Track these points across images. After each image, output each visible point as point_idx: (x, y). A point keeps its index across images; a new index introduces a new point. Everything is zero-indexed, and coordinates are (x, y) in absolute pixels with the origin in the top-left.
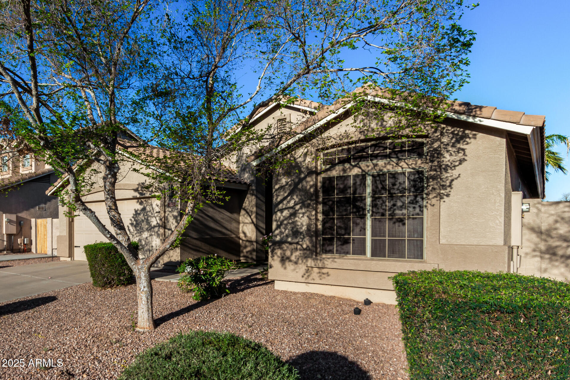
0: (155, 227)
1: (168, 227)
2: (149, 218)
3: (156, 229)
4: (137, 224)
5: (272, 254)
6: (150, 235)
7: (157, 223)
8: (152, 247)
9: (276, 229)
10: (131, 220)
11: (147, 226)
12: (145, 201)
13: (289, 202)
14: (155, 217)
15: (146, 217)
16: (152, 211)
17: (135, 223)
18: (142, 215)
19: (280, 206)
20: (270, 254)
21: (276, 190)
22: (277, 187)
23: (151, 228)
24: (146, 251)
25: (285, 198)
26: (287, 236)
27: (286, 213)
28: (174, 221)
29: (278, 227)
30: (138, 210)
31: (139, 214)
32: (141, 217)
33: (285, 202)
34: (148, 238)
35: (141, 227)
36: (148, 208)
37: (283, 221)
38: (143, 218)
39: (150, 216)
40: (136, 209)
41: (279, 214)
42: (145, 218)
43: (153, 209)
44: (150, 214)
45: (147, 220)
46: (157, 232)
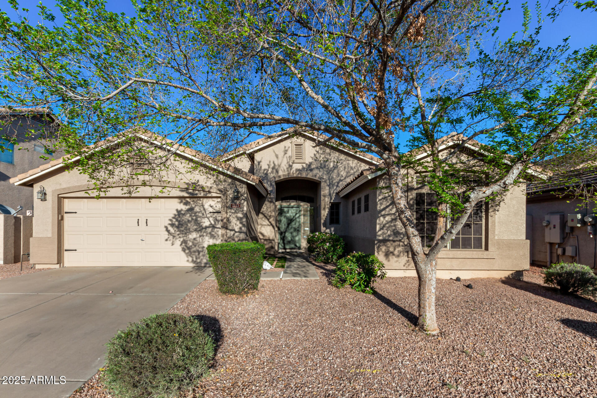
0: (206, 227)
1: (230, 228)
2: (199, 219)
3: (209, 230)
4: (179, 224)
5: (378, 249)
6: (200, 236)
7: (211, 224)
8: (204, 247)
9: (380, 230)
10: (171, 220)
11: (195, 227)
12: (193, 201)
13: (391, 210)
14: (208, 218)
15: (194, 218)
16: (203, 212)
17: (177, 223)
18: (188, 215)
19: (383, 213)
20: (376, 249)
21: (380, 200)
22: (380, 198)
23: (201, 229)
24: (194, 252)
25: (387, 207)
26: (389, 236)
27: (388, 218)
28: (238, 223)
29: (381, 229)
30: (182, 210)
31: (184, 215)
32: (188, 217)
33: (387, 210)
34: (198, 239)
35: (186, 227)
36: (197, 209)
37: (386, 224)
38: (190, 219)
39: (200, 217)
40: (179, 209)
41: (382, 218)
42: (192, 219)
43: (204, 209)
44: (200, 215)
45: (196, 220)
46: (210, 233)
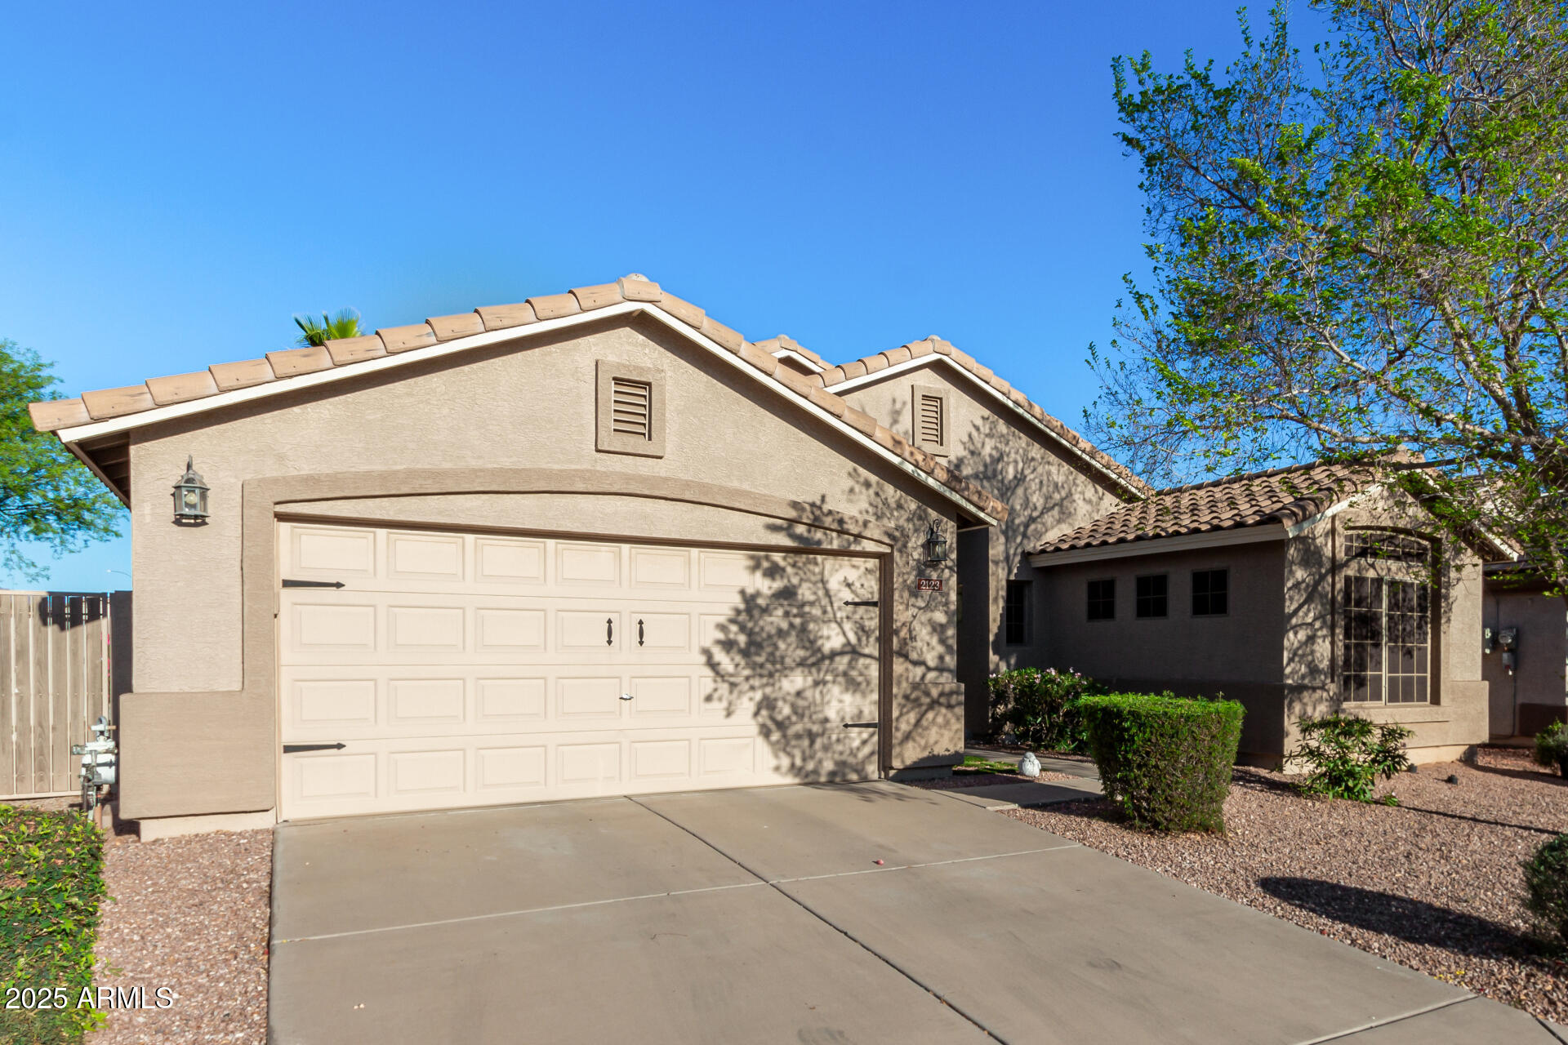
0: (833, 655)
1: (914, 656)
2: (811, 626)
3: (842, 662)
4: (750, 643)
5: (1289, 710)
6: (816, 683)
7: (849, 643)
8: (826, 720)
9: (1288, 664)
10: (722, 628)
11: (801, 653)
12: (794, 565)
13: (1306, 614)
14: (840, 625)
15: (797, 621)
16: (825, 601)
17: (742, 639)
18: (780, 612)
19: (1294, 621)
20: (1286, 710)
21: (1289, 589)
22: (1289, 584)
23: (816, 659)
24: (798, 736)
25: (1301, 606)
26: (1303, 677)
27: (1302, 635)
28: (934, 641)
29: (1291, 660)
30: (758, 594)
31: (765, 611)
32: (776, 619)
33: (1301, 613)
34: (808, 694)
35: (772, 654)
36: (805, 593)
37: (1298, 649)
38: (785, 625)
39: (815, 620)
40: (750, 591)
41: (1291, 634)
42: (792, 625)
43: (827, 594)
44: (816, 612)
45: (803, 629)
46: (845, 674)
